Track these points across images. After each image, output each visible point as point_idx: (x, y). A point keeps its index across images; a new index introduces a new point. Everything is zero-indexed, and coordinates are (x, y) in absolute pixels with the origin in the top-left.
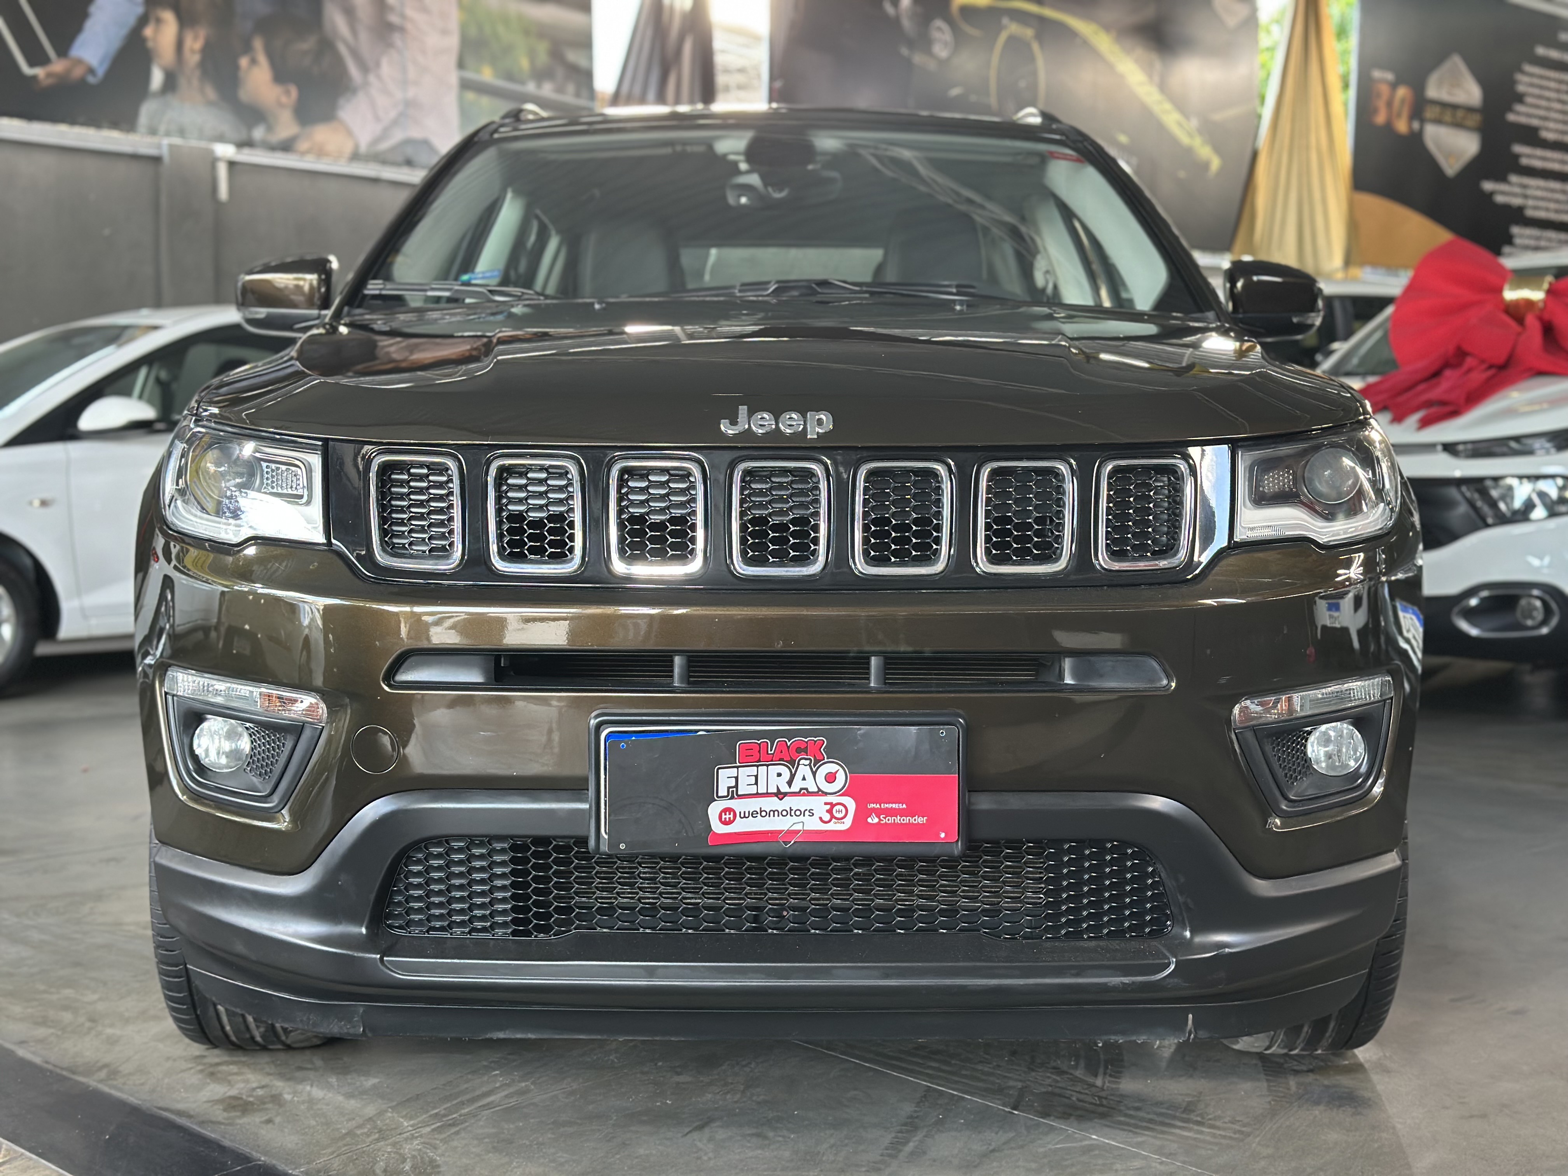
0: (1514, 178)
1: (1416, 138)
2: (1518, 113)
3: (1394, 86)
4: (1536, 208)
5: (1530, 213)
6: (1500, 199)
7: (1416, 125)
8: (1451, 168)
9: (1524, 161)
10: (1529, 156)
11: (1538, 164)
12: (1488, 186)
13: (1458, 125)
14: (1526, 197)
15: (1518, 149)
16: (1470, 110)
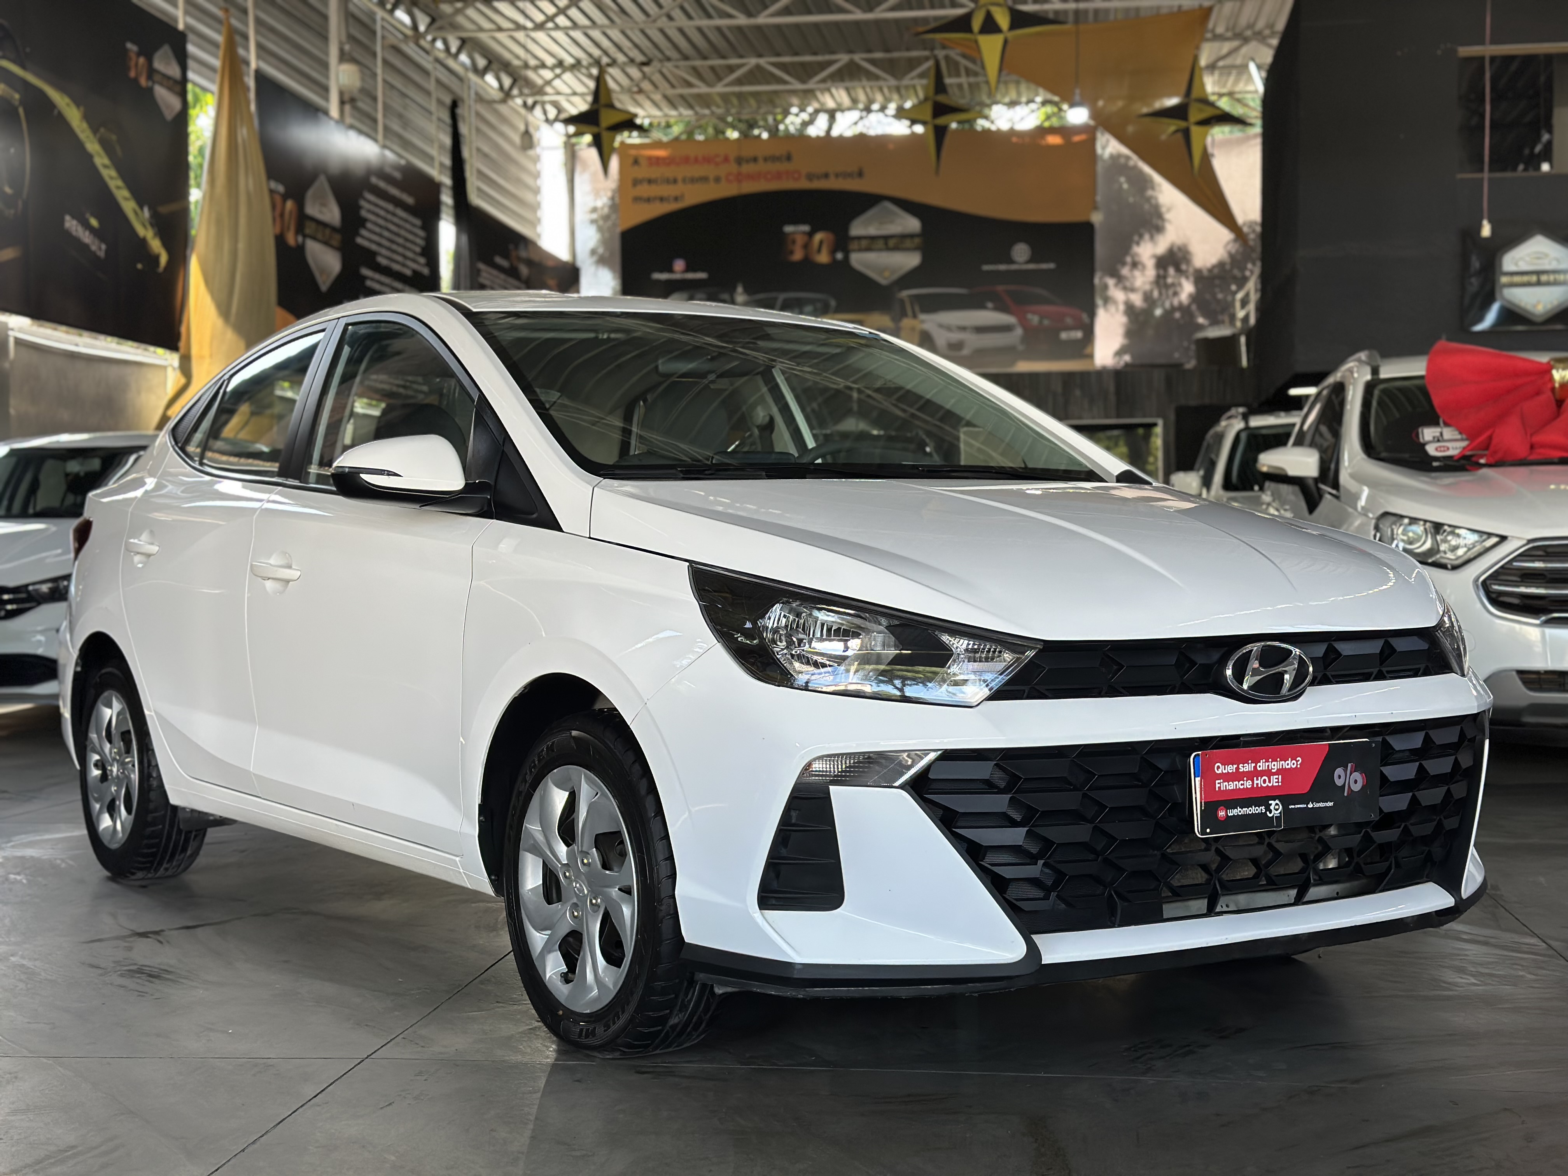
1: (300, 249)
2: (363, 237)
3: (285, 198)
7: (300, 239)
8: (323, 281)
9: (369, 283)
10: (371, 278)
11: (376, 286)
13: (326, 243)
15: (365, 272)
16: (334, 229)
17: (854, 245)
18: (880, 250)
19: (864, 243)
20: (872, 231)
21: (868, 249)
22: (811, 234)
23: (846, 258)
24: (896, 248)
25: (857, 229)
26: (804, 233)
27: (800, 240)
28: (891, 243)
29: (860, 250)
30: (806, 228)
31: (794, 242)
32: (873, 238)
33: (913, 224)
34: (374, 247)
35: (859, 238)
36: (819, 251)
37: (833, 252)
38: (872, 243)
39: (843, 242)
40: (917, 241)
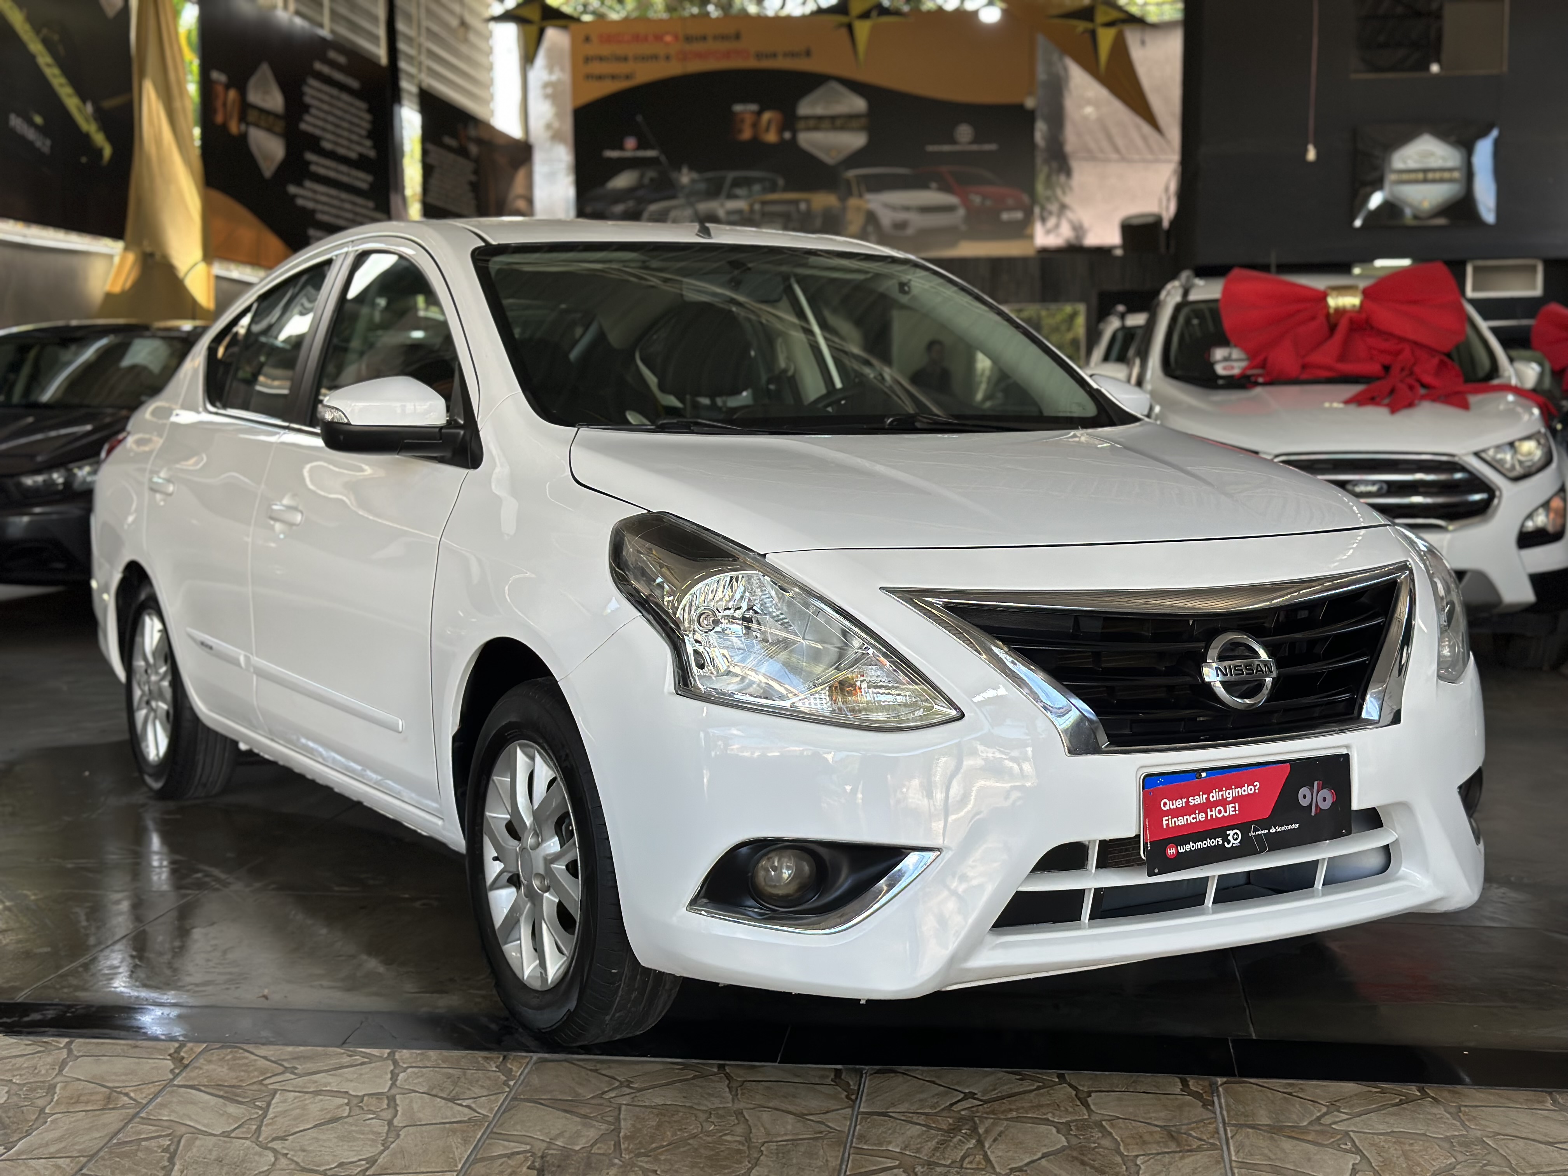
0: (308, 184)
1: (243, 138)
2: (307, 123)
3: (227, 87)
4: (323, 212)
5: (320, 217)
6: (300, 202)
7: (243, 127)
8: (268, 170)
9: (313, 168)
10: (317, 164)
11: (322, 171)
12: (292, 189)
13: (269, 130)
14: (317, 201)
16: (276, 116)
17: (801, 125)
18: (827, 129)
19: (812, 123)
20: (819, 110)
21: (816, 128)
22: (759, 113)
23: (794, 138)
24: (843, 128)
25: (806, 108)
26: (753, 112)
27: (749, 119)
28: (838, 123)
29: (808, 129)
30: (754, 107)
31: (742, 121)
32: (820, 118)
33: (859, 104)
34: (318, 132)
35: (807, 118)
36: (767, 130)
37: (781, 130)
38: (819, 123)
39: (790, 121)
40: (863, 121)
